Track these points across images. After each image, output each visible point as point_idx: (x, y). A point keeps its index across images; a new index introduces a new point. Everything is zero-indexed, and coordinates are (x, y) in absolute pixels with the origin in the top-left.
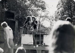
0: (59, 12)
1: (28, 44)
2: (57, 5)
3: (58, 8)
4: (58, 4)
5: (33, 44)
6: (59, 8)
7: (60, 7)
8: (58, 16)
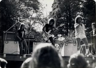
2: (53, 5)
3: (54, 8)
7: (56, 8)
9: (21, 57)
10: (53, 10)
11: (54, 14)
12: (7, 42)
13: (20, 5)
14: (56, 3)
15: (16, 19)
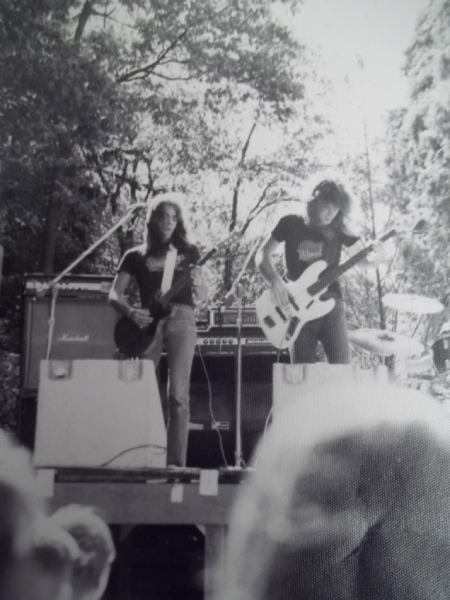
0: (429, 120)
1: (113, 465)
2: (409, 53)
3: (420, 78)
4: (418, 44)
5: (160, 462)
6: (428, 83)
7: (436, 75)
8: (424, 156)
9: (177, 493)
10: (415, 95)
11: (419, 125)
12: (60, 371)
13: (149, 70)
14: (429, 42)
15: (122, 179)
